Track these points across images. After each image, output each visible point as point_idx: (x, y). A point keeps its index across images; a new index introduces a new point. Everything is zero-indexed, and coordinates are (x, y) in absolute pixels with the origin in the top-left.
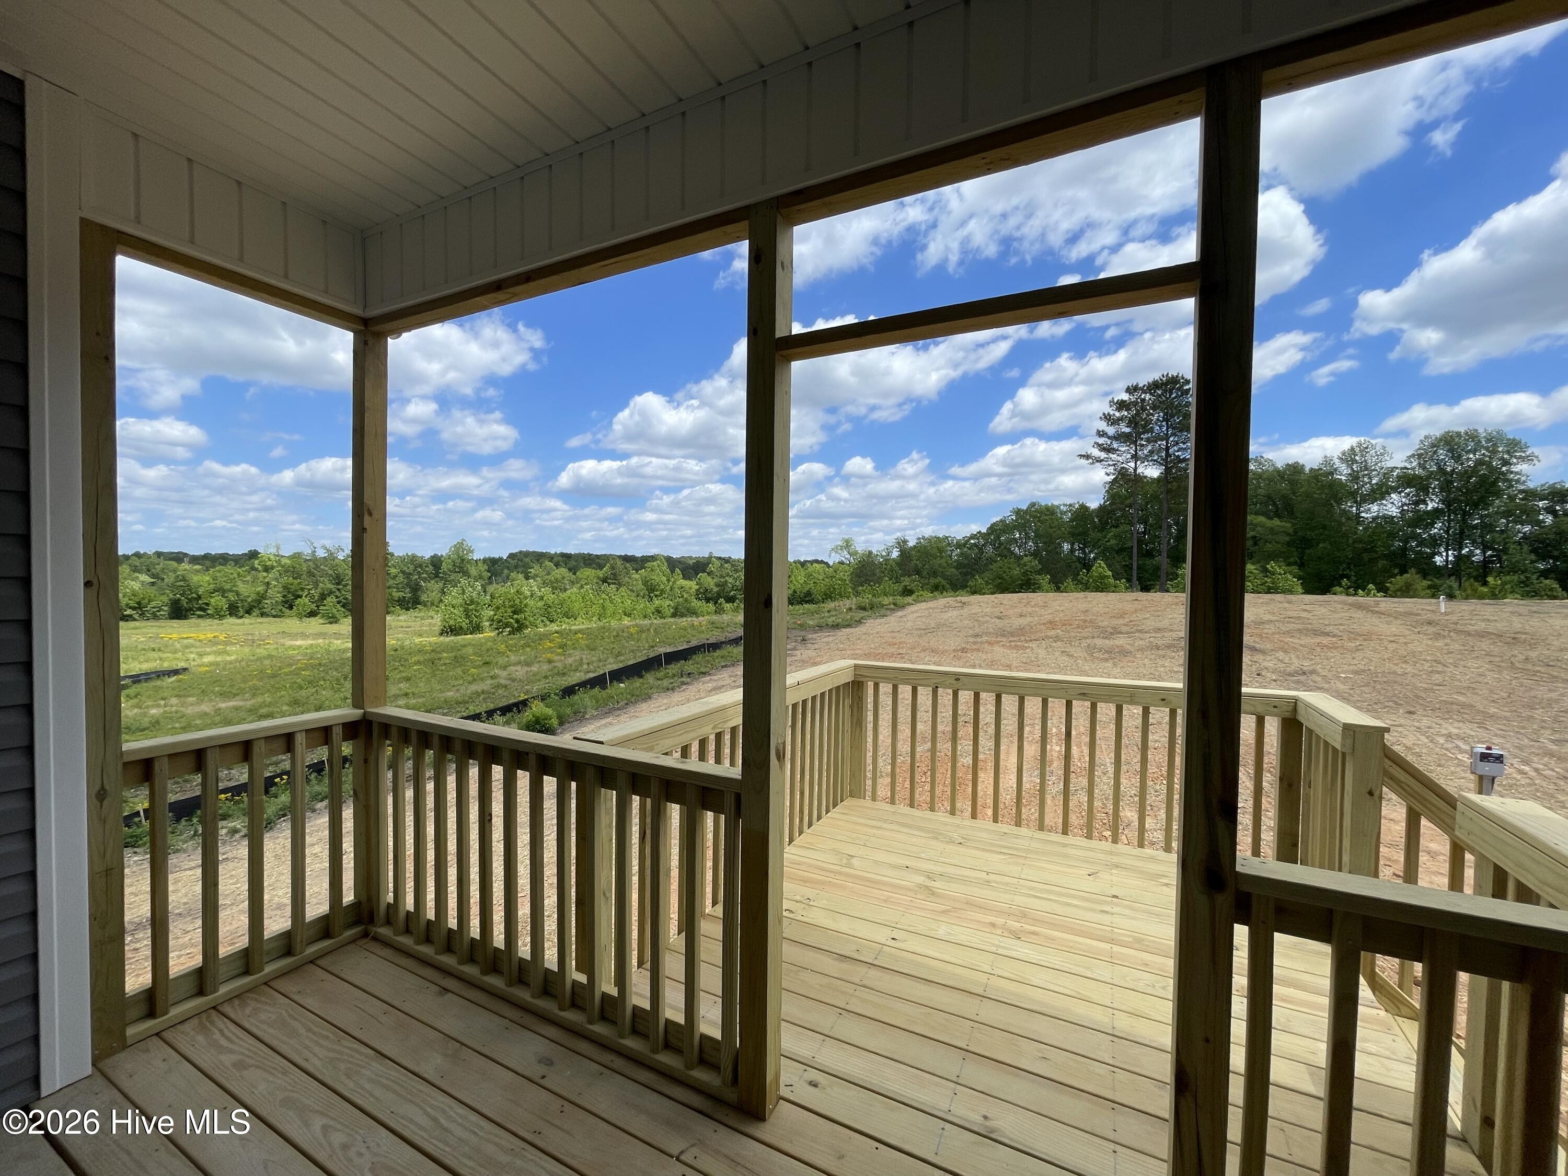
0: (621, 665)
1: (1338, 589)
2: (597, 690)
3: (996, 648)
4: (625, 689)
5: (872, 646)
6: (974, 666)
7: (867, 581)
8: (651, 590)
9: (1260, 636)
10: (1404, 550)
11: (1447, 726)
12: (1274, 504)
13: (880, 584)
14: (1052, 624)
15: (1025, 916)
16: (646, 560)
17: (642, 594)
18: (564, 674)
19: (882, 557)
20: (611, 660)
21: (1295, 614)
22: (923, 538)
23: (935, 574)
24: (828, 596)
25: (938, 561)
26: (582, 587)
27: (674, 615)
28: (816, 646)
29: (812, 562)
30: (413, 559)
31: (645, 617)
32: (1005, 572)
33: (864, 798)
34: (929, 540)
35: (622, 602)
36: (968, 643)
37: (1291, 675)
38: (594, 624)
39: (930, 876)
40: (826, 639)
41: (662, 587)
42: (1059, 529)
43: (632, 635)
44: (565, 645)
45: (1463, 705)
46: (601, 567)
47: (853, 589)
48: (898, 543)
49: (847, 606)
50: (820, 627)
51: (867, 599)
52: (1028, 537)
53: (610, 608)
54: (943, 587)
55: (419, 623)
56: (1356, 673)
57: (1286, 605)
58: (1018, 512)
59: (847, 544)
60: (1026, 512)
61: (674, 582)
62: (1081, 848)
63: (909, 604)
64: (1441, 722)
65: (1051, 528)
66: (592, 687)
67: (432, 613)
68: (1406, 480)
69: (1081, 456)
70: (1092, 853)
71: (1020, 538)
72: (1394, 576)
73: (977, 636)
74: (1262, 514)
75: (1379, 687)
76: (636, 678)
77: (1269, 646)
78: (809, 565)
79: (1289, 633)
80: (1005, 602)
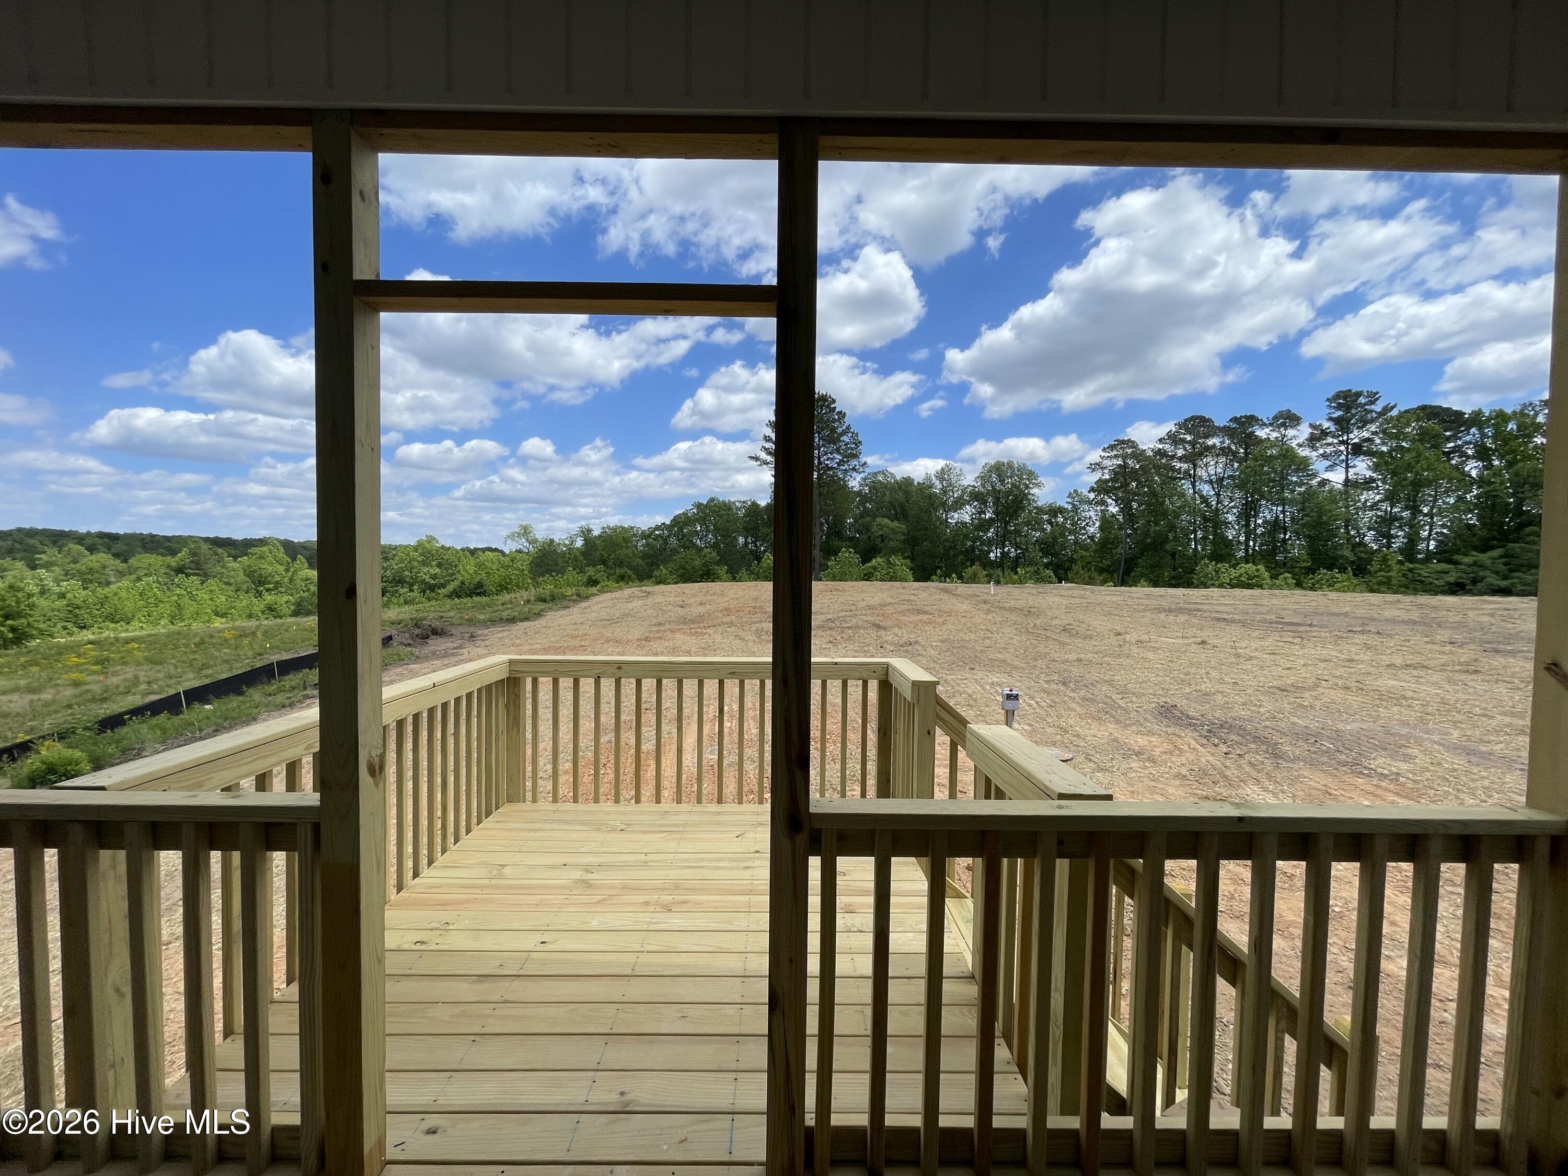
0: (207, 681)
1: (934, 577)
2: (162, 717)
3: (678, 635)
4: (215, 711)
5: (553, 639)
6: (656, 654)
7: (549, 571)
8: (259, 582)
9: (883, 615)
10: (973, 548)
11: (991, 676)
12: (895, 509)
13: (563, 574)
14: (727, 611)
15: (677, 887)
16: (248, 544)
17: (244, 587)
18: (104, 700)
19: (565, 545)
20: (191, 676)
21: (906, 597)
22: (608, 527)
23: (621, 564)
24: (503, 587)
25: (625, 551)
26: (139, 579)
27: (296, 614)
28: (487, 643)
29: (484, 550)
31: (250, 616)
32: (687, 563)
33: (524, 801)
34: (614, 530)
35: (212, 599)
36: (651, 632)
37: (902, 646)
38: (163, 628)
39: (588, 869)
40: (500, 635)
41: (278, 578)
42: (735, 524)
43: (226, 640)
44: (107, 660)
45: (1001, 661)
46: (173, 552)
47: (533, 579)
48: (582, 531)
49: (525, 598)
50: (493, 622)
51: (548, 588)
52: (708, 531)
53: (190, 608)
54: (629, 577)
56: (942, 641)
57: (902, 591)
58: (699, 506)
59: (526, 531)
60: (706, 506)
61: (295, 572)
62: (733, 813)
63: (593, 595)
64: (989, 674)
65: (728, 522)
66: (154, 714)
68: (976, 496)
69: (751, 458)
70: (743, 817)
71: (701, 531)
72: (966, 567)
73: (660, 624)
74: (888, 517)
75: (955, 651)
76: (232, 697)
77: (889, 623)
78: (481, 553)
79: (902, 613)
80: (687, 591)
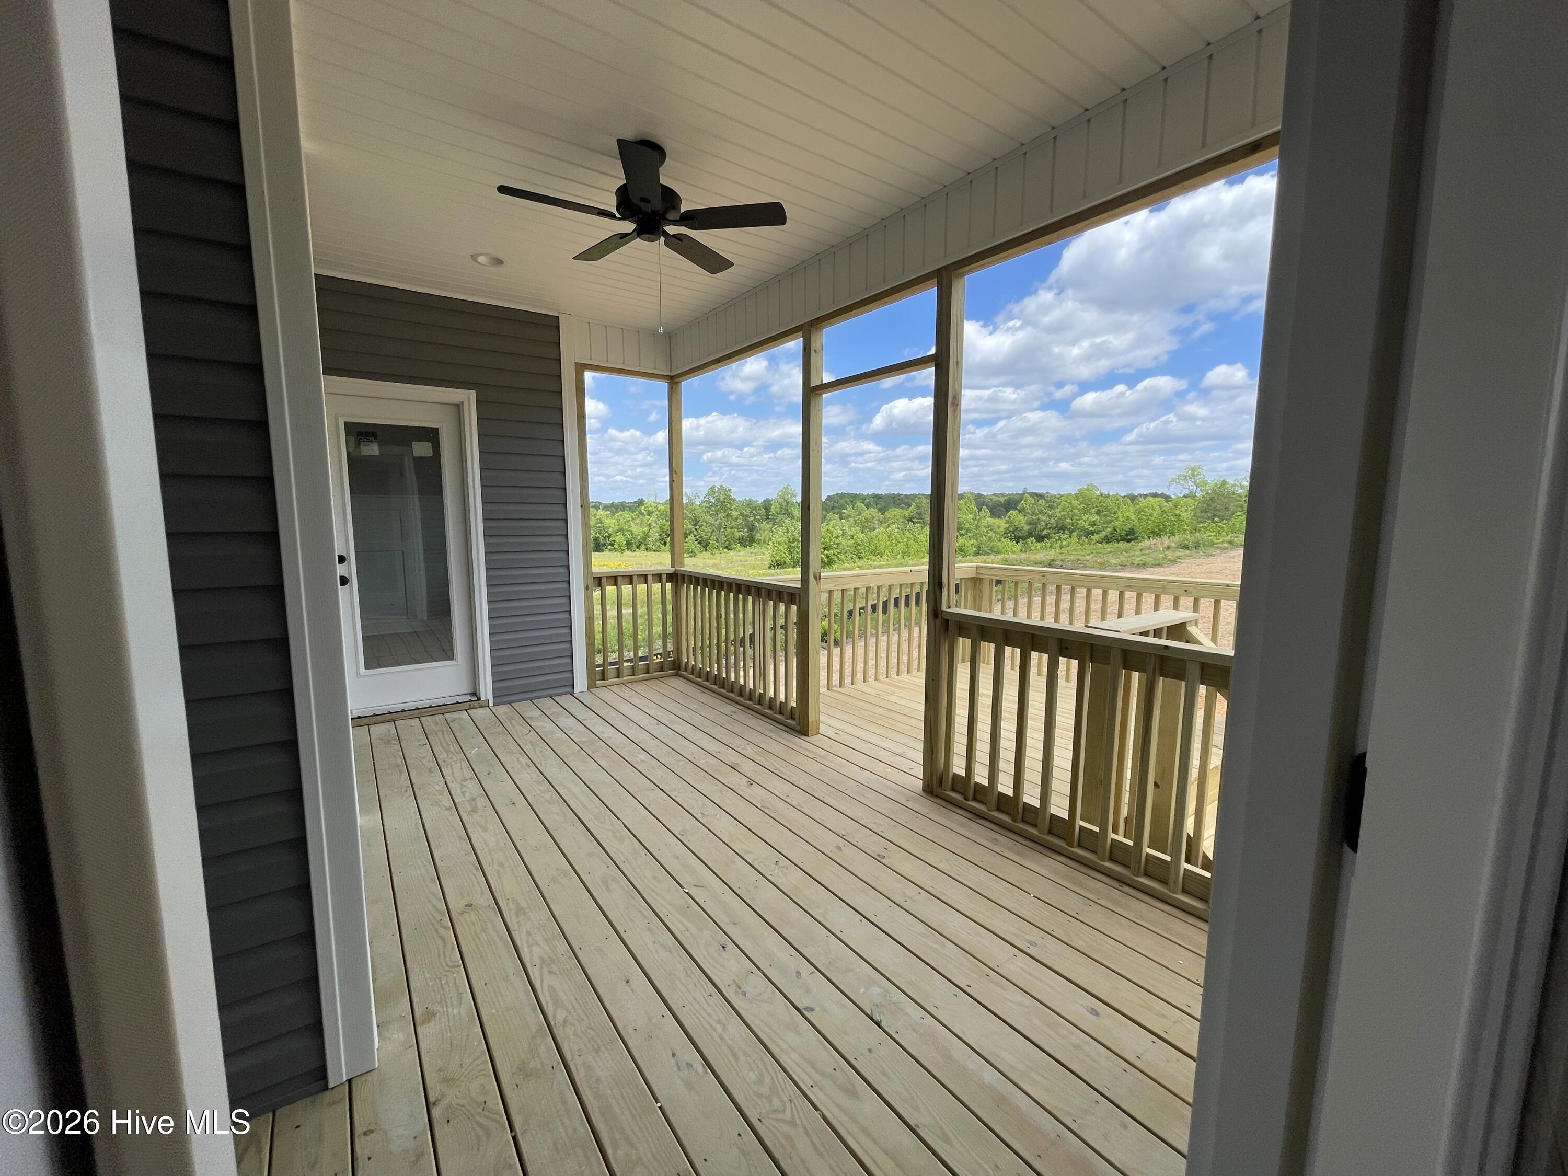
7: (1214, 517)
13: (1229, 520)
26: (889, 526)
29: (1148, 496)
30: (749, 504)
41: (967, 525)
46: (907, 507)
55: (753, 558)
59: (1194, 472)
61: (980, 521)
67: (764, 550)
78: (1141, 499)
